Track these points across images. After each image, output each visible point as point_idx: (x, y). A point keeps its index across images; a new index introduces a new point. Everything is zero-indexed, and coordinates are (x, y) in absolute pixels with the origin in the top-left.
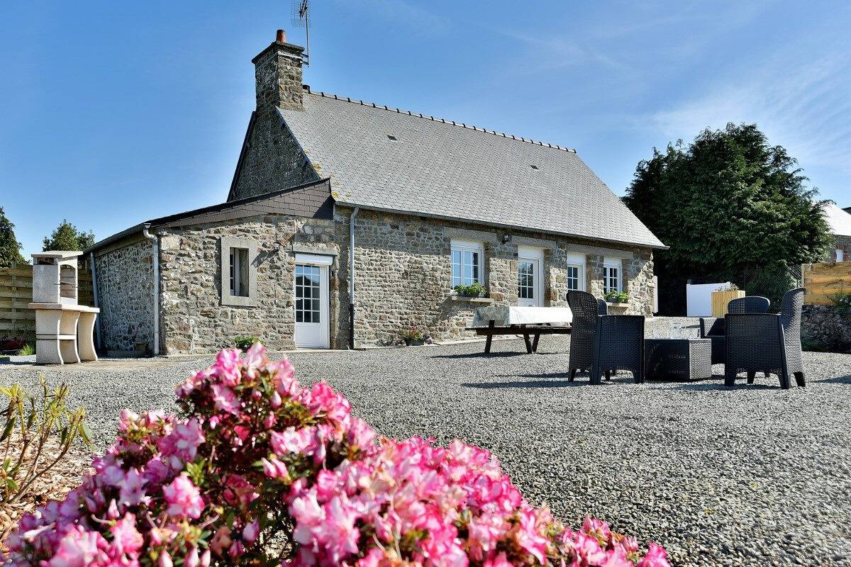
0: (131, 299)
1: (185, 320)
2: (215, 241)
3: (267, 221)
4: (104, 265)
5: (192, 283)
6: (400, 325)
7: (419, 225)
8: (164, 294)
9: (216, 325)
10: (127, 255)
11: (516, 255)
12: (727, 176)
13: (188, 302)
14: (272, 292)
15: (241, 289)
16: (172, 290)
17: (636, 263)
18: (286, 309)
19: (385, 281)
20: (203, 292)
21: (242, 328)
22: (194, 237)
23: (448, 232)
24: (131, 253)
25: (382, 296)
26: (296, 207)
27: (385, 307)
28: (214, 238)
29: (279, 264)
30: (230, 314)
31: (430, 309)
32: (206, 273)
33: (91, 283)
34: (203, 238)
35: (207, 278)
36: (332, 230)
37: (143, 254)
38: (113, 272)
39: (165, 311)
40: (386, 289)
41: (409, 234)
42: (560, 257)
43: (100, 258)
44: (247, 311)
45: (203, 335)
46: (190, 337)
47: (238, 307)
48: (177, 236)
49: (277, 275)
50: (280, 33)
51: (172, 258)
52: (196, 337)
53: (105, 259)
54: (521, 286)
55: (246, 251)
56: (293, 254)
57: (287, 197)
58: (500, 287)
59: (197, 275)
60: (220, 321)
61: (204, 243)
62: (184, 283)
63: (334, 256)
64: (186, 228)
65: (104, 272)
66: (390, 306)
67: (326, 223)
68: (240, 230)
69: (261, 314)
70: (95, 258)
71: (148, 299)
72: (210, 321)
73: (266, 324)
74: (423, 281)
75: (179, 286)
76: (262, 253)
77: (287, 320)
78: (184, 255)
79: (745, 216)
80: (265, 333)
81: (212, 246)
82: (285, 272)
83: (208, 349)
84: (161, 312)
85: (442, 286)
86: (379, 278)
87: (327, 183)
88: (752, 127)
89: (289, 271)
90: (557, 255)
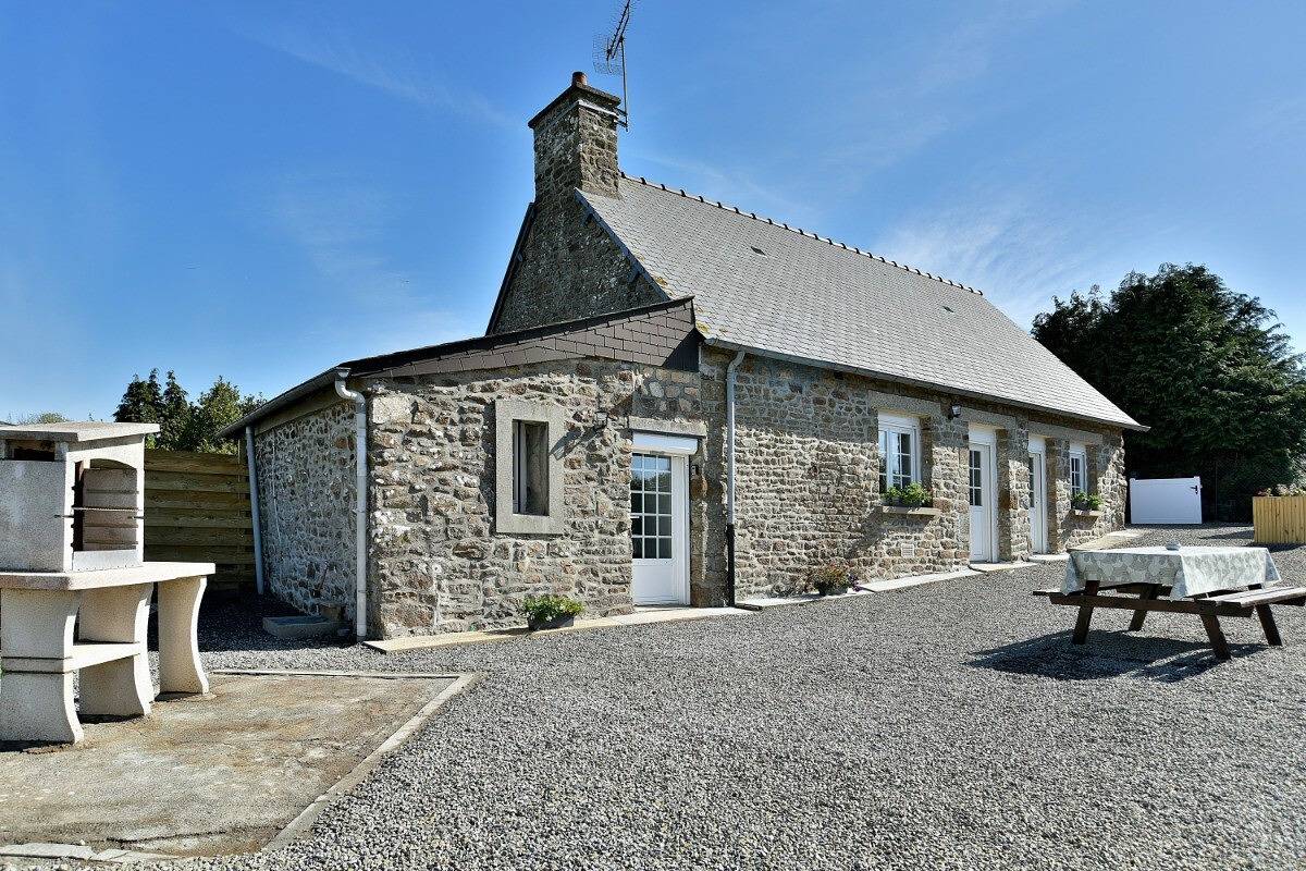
0: (314, 515)
1: (423, 567)
2: (483, 407)
3: (582, 371)
4: (268, 449)
5: (436, 490)
6: (806, 558)
7: (833, 385)
8: (378, 514)
9: (484, 574)
10: (307, 433)
11: (966, 438)
12: (1188, 333)
13: (428, 529)
14: (591, 506)
15: (532, 501)
16: (395, 506)
17: (1107, 451)
18: (617, 537)
19: (782, 482)
20: (458, 508)
21: (535, 575)
22: (440, 398)
23: (876, 398)
24: (314, 429)
25: (778, 508)
26: (635, 347)
27: (783, 528)
28: (481, 401)
29: (604, 452)
30: (512, 550)
31: (849, 529)
32: (465, 470)
33: (247, 479)
34: (459, 400)
35: (467, 479)
36: (695, 391)
37: (336, 431)
38: (282, 462)
39: (379, 549)
40: (784, 496)
41: (819, 401)
42: (1020, 442)
43: (263, 436)
44: (545, 543)
45: (458, 593)
46: (432, 600)
47: (527, 536)
48: (407, 396)
49: (600, 473)
50: (578, 76)
51: (395, 439)
52: (444, 599)
53: (271, 438)
54: (974, 488)
55: (544, 426)
56: (628, 433)
57: (620, 328)
58: (945, 490)
59: (447, 475)
60: (493, 565)
61: (462, 411)
62: (420, 490)
63: (700, 439)
64: (426, 380)
65: (269, 462)
66: (790, 526)
67: (686, 377)
68: (531, 387)
69: (570, 548)
70: (253, 437)
71: (344, 520)
72: (472, 567)
73: (579, 567)
74: (839, 481)
75: (408, 498)
76: (573, 431)
77: (618, 558)
78: (421, 434)
79: (1221, 385)
80: (579, 584)
81: (476, 416)
82: (614, 468)
83: (468, 621)
84: (372, 550)
85: (867, 490)
86: (773, 478)
87: (688, 305)
88: (1202, 269)
89: (621, 466)
90: (1017, 439)
